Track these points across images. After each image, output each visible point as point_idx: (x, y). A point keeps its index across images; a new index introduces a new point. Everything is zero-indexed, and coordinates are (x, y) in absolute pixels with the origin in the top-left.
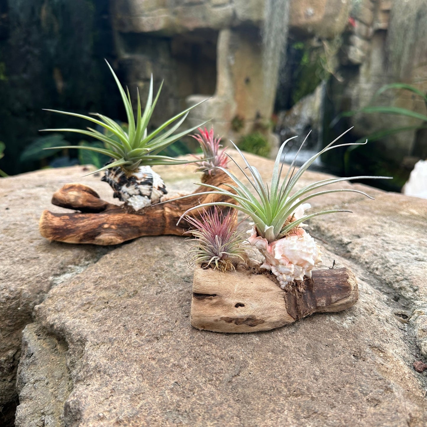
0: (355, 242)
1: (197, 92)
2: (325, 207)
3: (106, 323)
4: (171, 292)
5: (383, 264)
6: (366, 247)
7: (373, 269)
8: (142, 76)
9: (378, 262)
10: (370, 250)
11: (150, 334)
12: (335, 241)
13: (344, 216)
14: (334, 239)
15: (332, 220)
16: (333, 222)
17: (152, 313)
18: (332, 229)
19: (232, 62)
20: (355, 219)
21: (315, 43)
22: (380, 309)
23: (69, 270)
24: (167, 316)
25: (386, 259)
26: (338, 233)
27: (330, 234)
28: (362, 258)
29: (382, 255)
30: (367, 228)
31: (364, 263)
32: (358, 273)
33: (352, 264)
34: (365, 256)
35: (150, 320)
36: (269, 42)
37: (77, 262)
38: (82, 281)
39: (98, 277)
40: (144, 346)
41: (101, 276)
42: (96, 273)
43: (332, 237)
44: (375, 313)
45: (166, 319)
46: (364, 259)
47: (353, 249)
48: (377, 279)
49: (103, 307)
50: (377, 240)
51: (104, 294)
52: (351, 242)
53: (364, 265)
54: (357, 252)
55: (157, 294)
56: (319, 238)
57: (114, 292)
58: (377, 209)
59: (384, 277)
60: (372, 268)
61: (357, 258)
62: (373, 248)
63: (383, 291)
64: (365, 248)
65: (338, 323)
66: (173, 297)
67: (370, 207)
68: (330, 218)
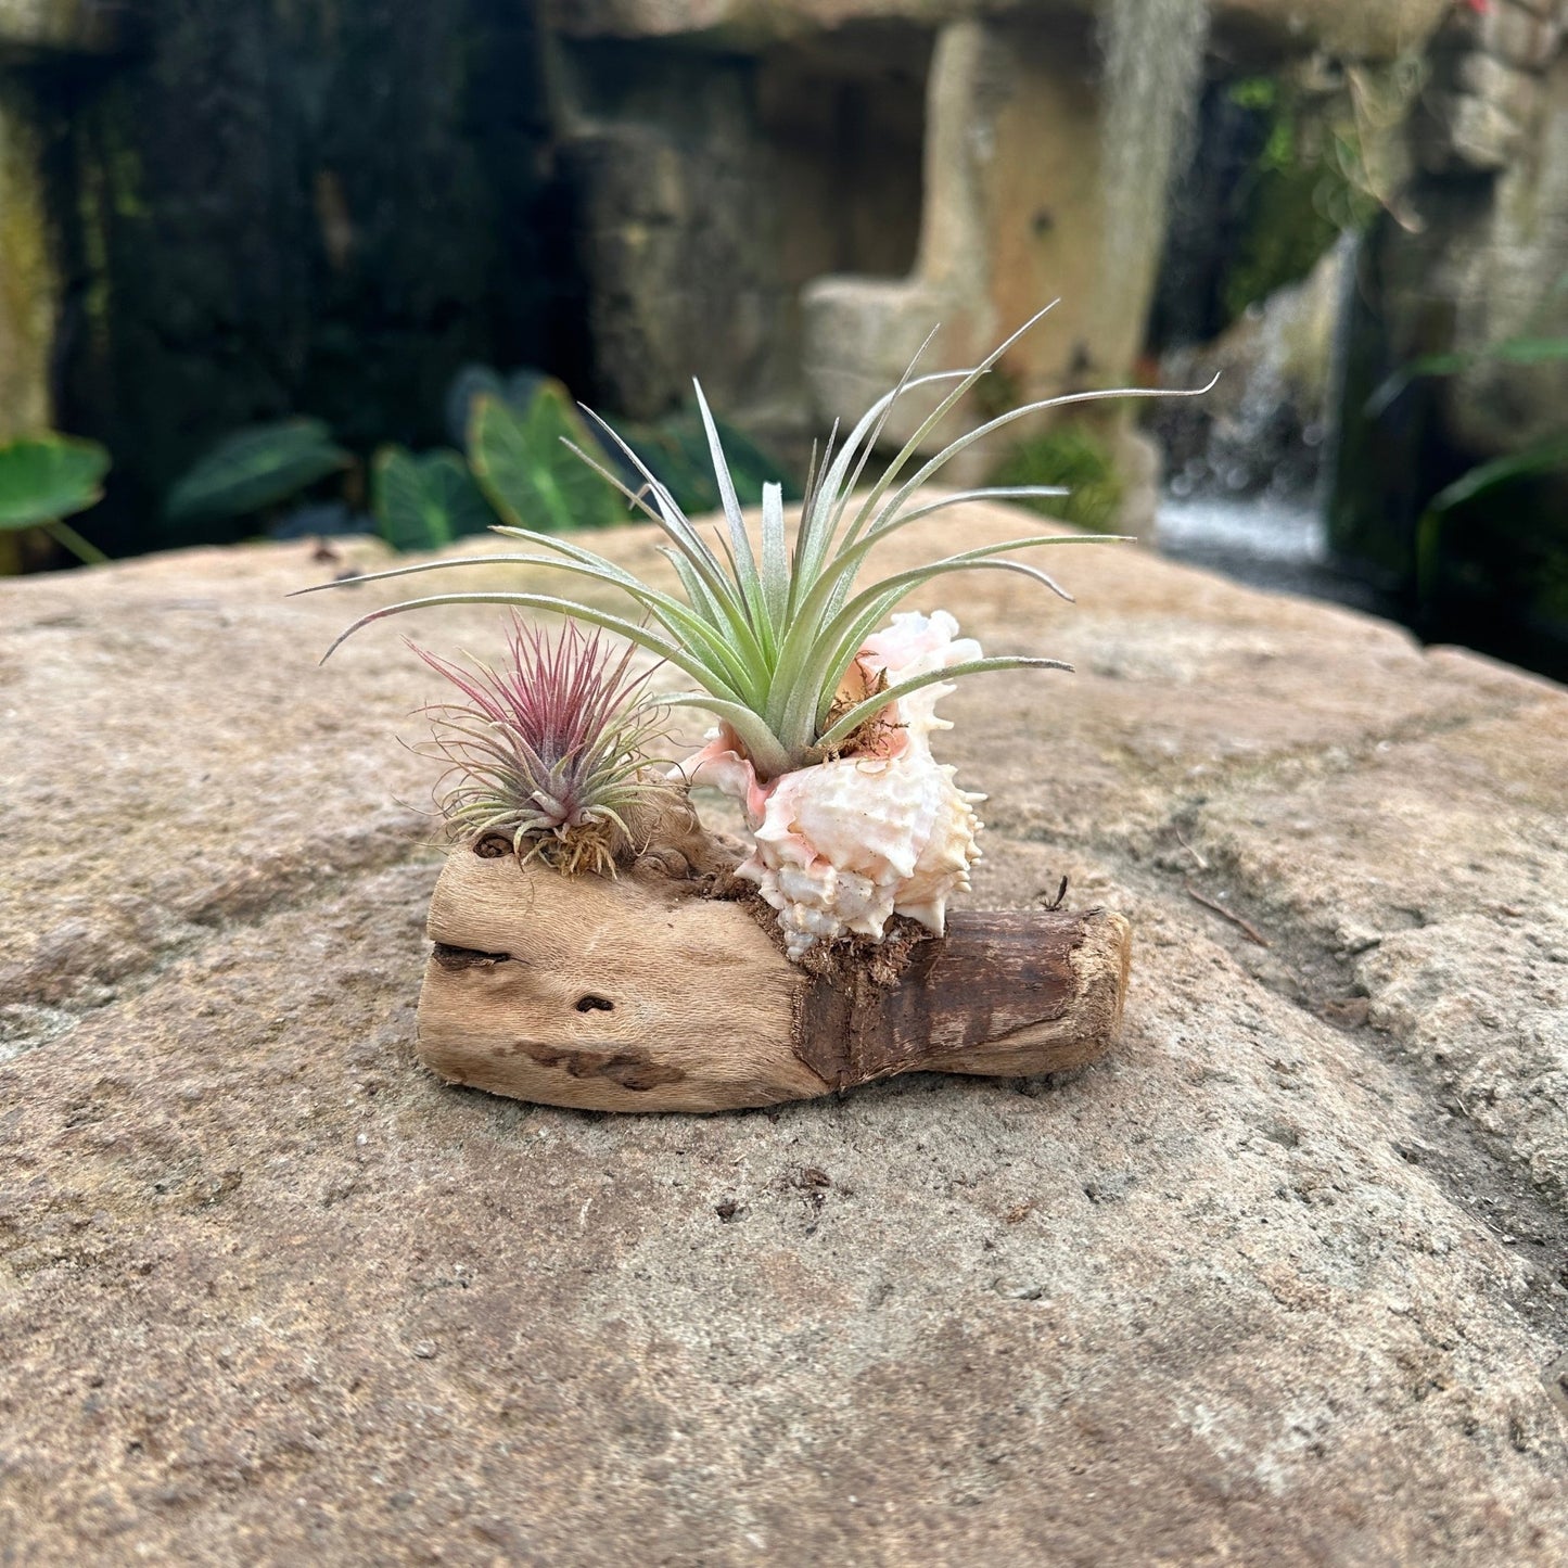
0: (1396, 946)
1: (849, 264)
2: (1279, 755)
3: (23, 1356)
4: (397, 1198)
5: (1523, 1074)
6: (1447, 975)
7: (1471, 1098)
8: (642, 205)
9: (1496, 1065)
10: (1463, 995)
11: (194, 1457)
12: (1302, 931)
13: (1365, 806)
14: (1300, 921)
15: (1301, 825)
16: (1303, 835)
17: (256, 1320)
18: (1295, 869)
19: (985, 152)
20: (1410, 822)
21: (1314, 76)
22: (1484, 1350)
23: (9, 1027)
24: (326, 1342)
25: (1540, 1051)
26: (1321, 891)
27: (1281, 896)
28: (1424, 1034)
29: (1522, 1025)
30: (1463, 874)
31: (1429, 1061)
32: (1394, 1115)
33: (1370, 1062)
34: (1438, 1023)
35: (224, 1364)
36: (1128, 73)
37: (53, 991)
38: (19, 1096)
39: (95, 1078)
40: (130, 1535)
41: (111, 1075)
42: (95, 1060)
43: (1291, 908)
44: (1451, 1390)
45: (306, 1365)
46: (1434, 1039)
47: (1385, 978)
48: (1488, 1151)
49: (58, 1251)
50: (1505, 943)
51: (88, 1177)
52: (1376, 944)
53: (1429, 1071)
54: (1402, 999)
55: (327, 1204)
56: (1229, 912)
57: (137, 1167)
58: (1521, 774)
59: (1521, 1147)
60: (1466, 1090)
61: (1396, 1029)
62: (1479, 984)
63: (1511, 1229)
64: (1441, 982)
65: (1232, 1456)
66: (395, 1228)
67: (1489, 763)
68: (1294, 815)
